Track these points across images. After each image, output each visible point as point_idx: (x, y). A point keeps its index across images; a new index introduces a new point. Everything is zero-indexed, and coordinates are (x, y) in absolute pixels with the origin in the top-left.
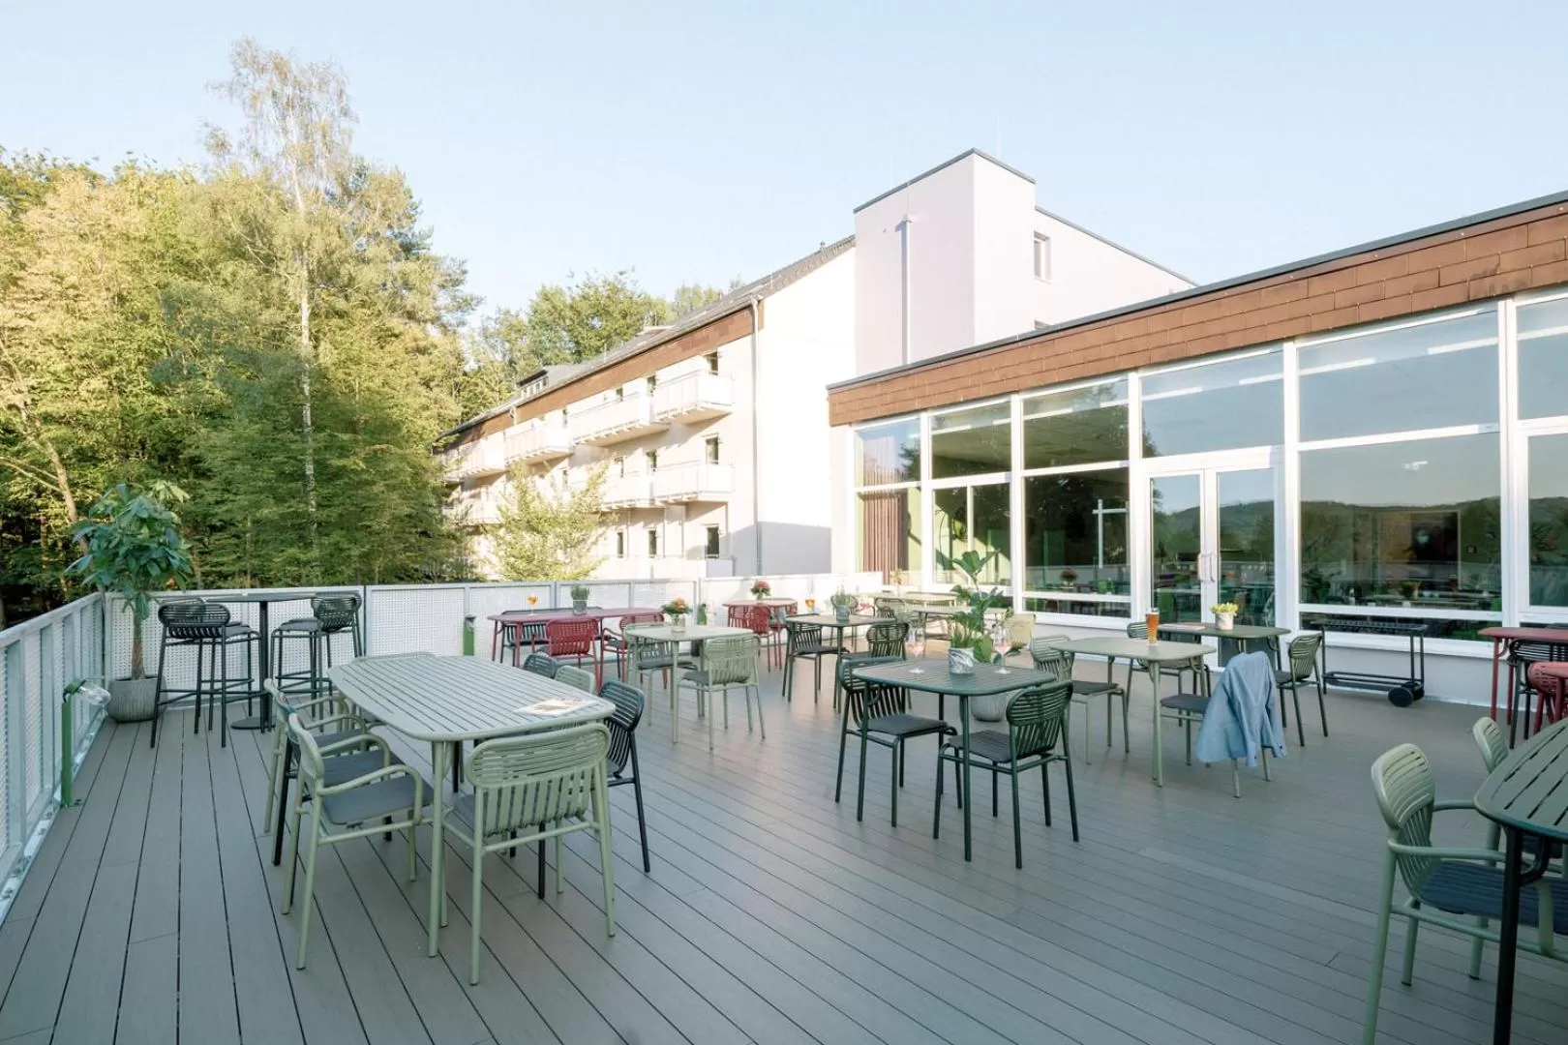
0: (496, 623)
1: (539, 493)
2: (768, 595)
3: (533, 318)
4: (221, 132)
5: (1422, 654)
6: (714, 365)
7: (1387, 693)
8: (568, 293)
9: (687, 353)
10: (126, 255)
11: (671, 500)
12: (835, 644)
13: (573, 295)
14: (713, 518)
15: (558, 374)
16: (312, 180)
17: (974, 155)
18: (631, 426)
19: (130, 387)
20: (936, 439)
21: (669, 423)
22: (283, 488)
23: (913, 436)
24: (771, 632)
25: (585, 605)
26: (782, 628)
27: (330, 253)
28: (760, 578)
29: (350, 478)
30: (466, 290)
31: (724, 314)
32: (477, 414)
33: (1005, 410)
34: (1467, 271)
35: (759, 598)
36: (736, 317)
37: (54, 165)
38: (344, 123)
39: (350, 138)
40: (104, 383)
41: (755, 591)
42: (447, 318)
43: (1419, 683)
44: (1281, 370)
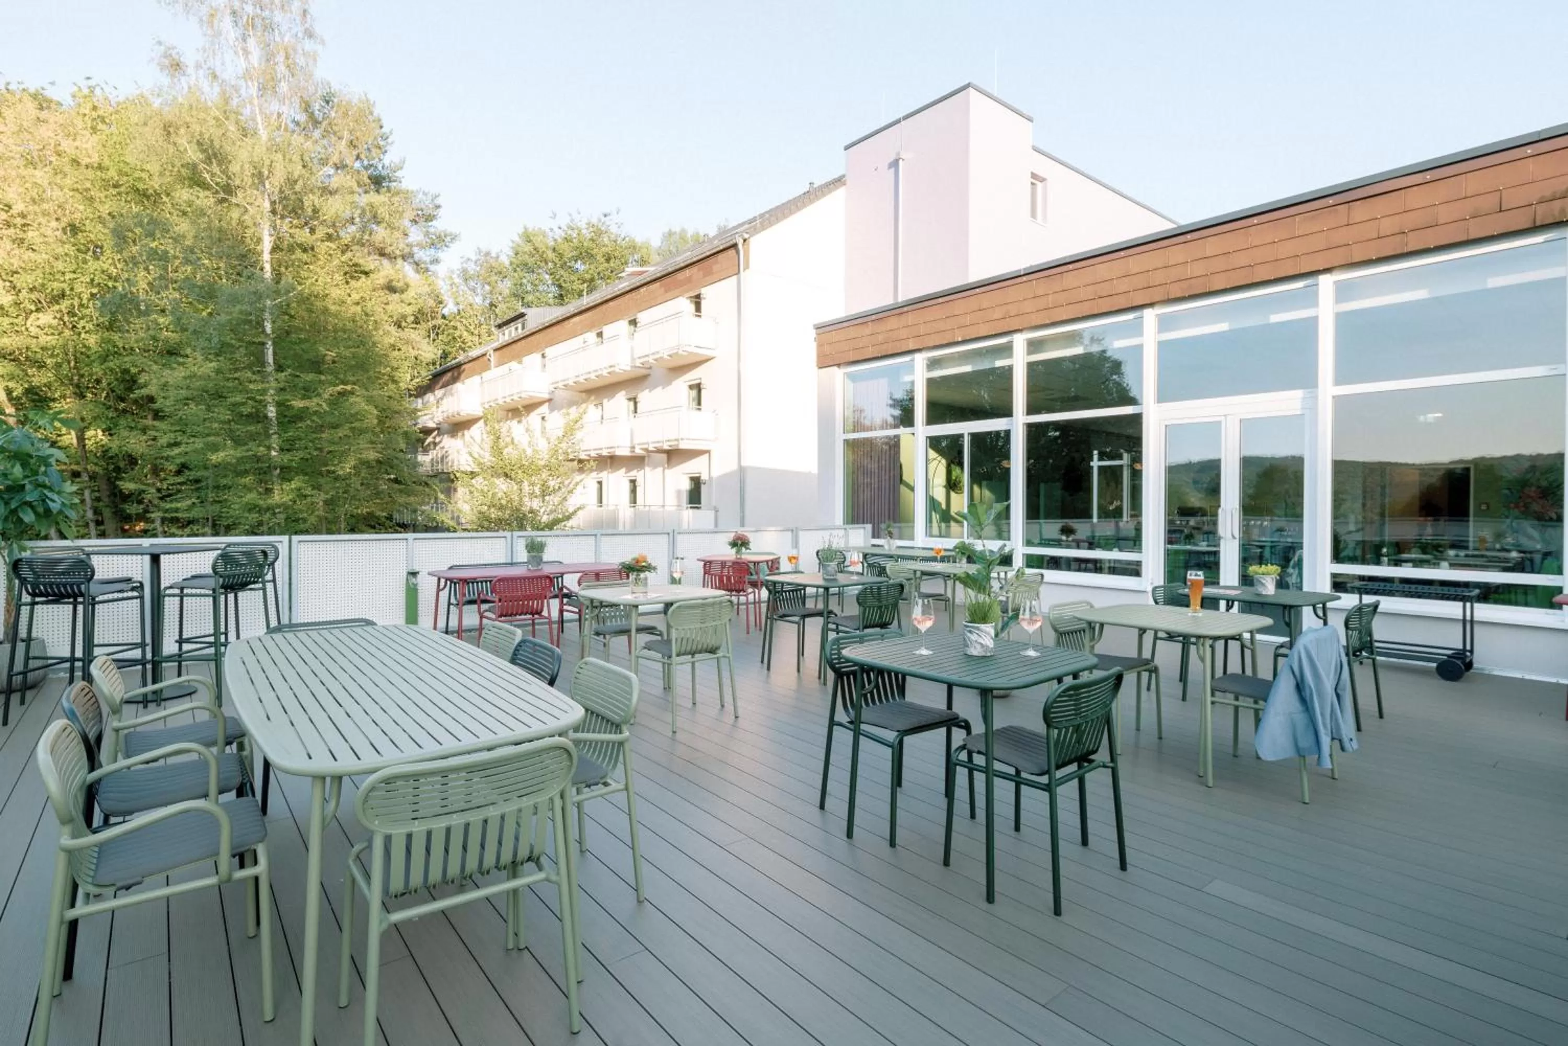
0: (439, 579)
1: (513, 439)
2: (747, 549)
3: (514, 260)
4: (175, 51)
5: (1472, 621)
6: (698, 308)
7: (1434, 665)
8: (551, 234)
9: (669, 295)
10: (77, 182)
11: (651, 448)
12: (820, 606)
13: (556, 237)
14: (695, 466)
15: (536, 317)
16: (275, 107)
17: (971, 89)
18: (610, 370)
19: (82, 323)
20: (931, 382)
21: (650, 368)
22: (241, 429)
23: (908, 378)
24: (750, 590)
25: (541, 560)
26: (762, 585)
27: (292, 182)
28: (741, 531)
29: (313, 421)
30: (439, 225)
31: (708, 254)
32: (455, 358)
33: (1007, 350)
34: (1533, 194)
35: (738, 552)
36: (720, 257)
37: (8, 90)
38: (308, 45)
39: (315, 60)
40: (55, 318)
41: (734, 544)
42: (420, 254)
43: (1468, 654)
44: (1316, 304)
